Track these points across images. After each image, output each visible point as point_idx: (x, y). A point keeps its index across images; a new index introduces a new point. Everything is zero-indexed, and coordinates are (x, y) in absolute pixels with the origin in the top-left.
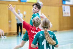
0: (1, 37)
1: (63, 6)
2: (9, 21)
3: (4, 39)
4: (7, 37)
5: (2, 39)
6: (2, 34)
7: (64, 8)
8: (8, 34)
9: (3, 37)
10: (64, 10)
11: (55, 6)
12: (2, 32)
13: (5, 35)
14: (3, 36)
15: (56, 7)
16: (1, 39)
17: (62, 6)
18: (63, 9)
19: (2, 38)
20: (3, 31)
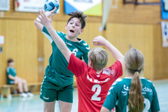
0: (20, 95)
1: (163, 24)
2: (40, 59)
3: (26, 101)
4: (35, 94)
5: (24, 99)
6: (23, 89)
7: (166, 28)
8: (36, 88)
9: (24, 95)
10: (166, 34)
11: (145, 24)
12: (23, 84)
13: (30, 91)
14: (25, 92)
15: (147, 27)
16: (20, 99)
17: (160, 24)
18: (163, 30)
19: (22, 97)
20: (25, 81)
